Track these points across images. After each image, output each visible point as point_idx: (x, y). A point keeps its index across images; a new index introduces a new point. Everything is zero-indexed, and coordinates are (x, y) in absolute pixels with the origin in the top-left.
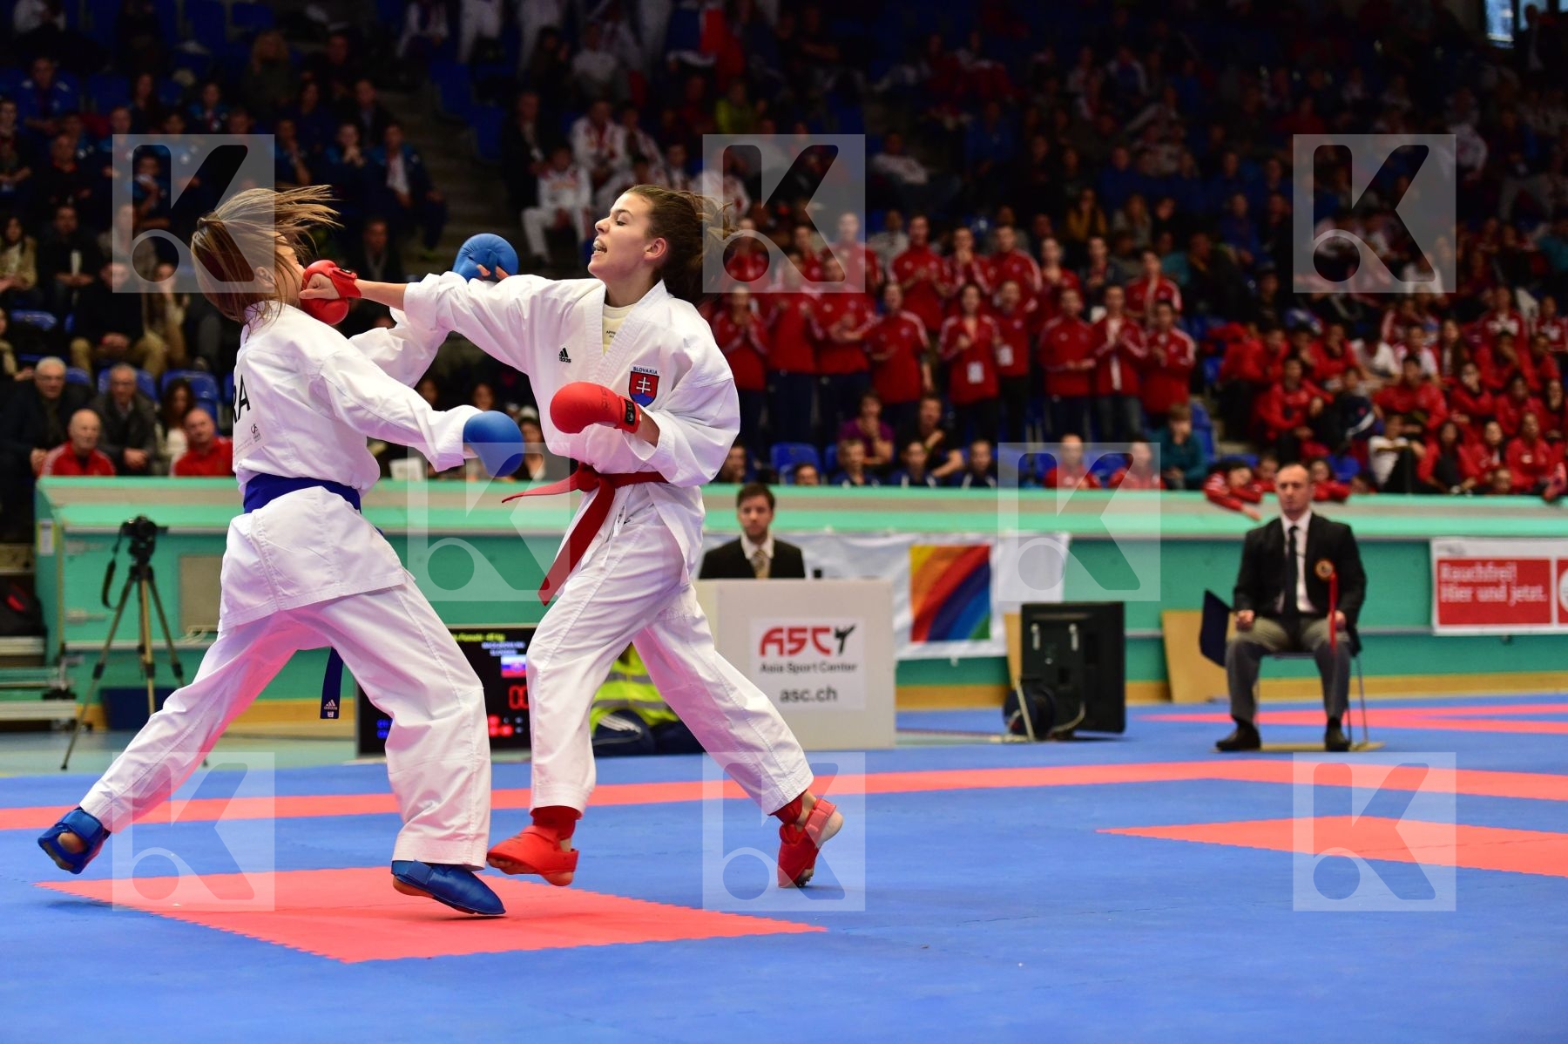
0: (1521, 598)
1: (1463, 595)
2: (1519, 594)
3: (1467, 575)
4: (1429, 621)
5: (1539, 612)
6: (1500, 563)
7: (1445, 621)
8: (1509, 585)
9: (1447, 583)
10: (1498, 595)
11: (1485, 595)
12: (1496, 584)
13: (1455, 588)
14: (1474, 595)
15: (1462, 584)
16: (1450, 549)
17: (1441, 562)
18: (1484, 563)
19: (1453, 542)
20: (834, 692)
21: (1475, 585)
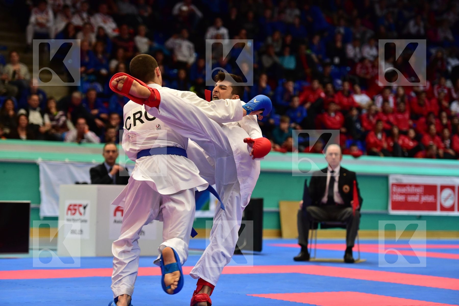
0: (425, 201)
1: (401, 198)
2: (425, 199)
3: (404, 190)
4: (387, 208)
5: (432, 206)
6: (417, 186)
7: (394, 208)
8: (420, 195)
9: (395, 193)
10: (415, 199)
11: (411, 199)
12: (415, 194)
13: (399, 195)
14: (406, 198)
15: (401, 194)
16: (397, 180)
17: (393, 185)
18: (410, 185)
19: (399, 177)
20: (143, 232)
21: (406, 194)
